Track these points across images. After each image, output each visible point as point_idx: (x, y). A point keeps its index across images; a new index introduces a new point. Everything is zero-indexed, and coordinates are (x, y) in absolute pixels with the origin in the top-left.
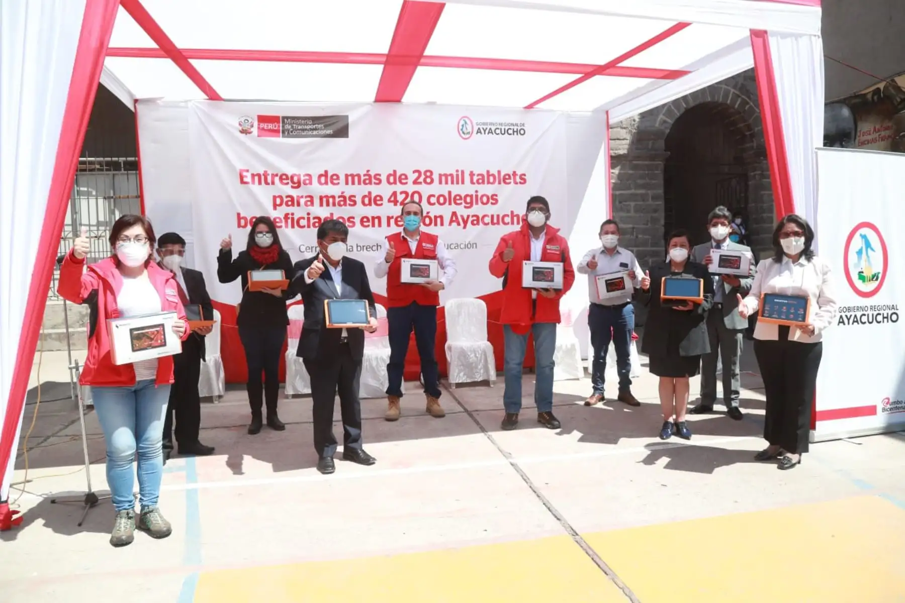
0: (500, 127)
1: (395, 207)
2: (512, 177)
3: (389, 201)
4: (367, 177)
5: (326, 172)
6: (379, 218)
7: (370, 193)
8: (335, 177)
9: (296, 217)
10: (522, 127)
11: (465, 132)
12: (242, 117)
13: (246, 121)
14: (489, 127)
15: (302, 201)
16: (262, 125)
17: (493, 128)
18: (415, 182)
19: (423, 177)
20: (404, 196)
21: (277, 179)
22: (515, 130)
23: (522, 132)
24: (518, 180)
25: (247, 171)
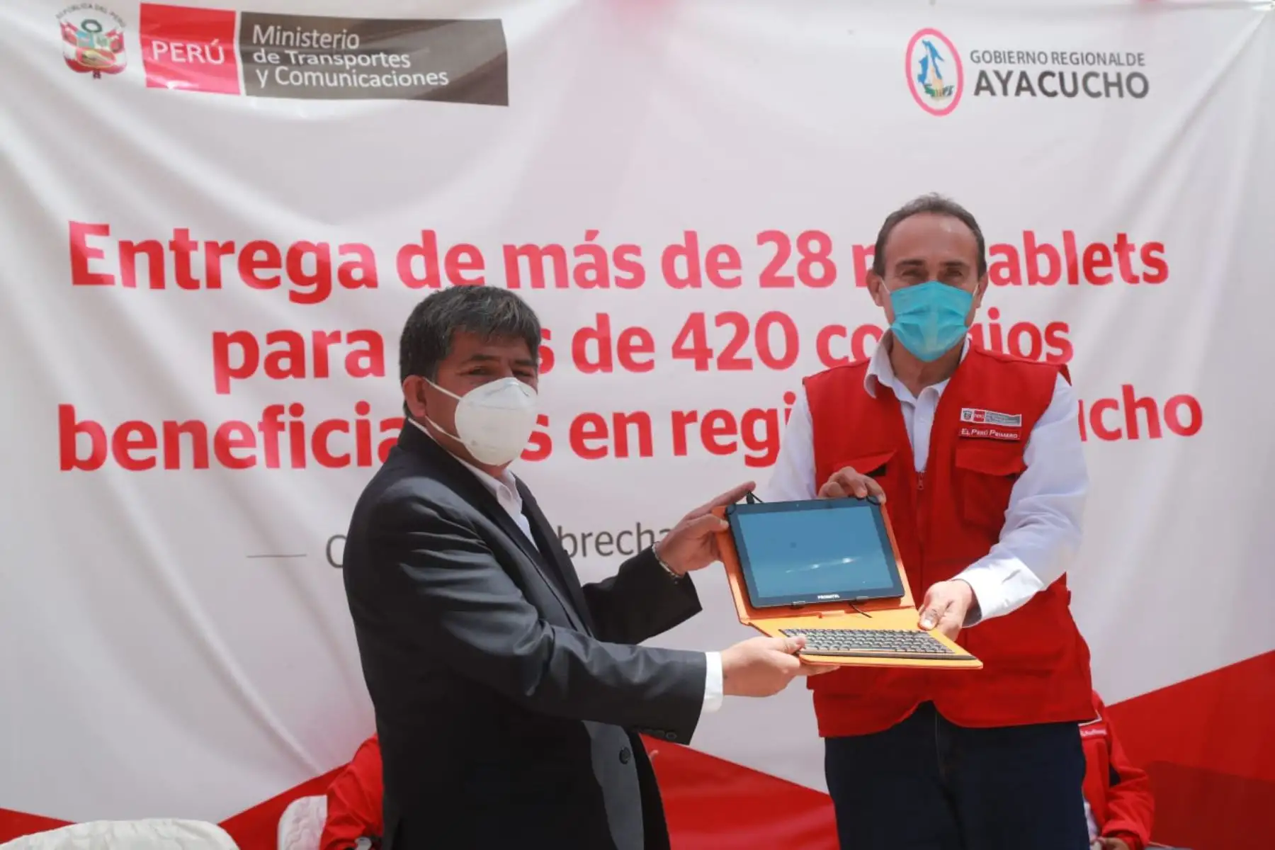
0: (1056, 68)
1: (702, 374)
2: (1115, 257)
3: (678, 352)
4: (589, 258)
5: (429, 236)
6: (643, 420)
7: (603, 319)
8: (464, 258)
9: (311, 424)
10: (1136, 68)
11: (936, 87)
12: (74, 8)
13: (92, 27)
14: (1017, 69)
15: (338, 354)
16: (159, 48)
17: (1034, 72)
18: (769, 279)
19: (795, 257)
20: (730, 330)
21: (229, 266)
22: (1112, 79)
23: (1137, 85)
24: (1138, 266)
25: (104, 230)
